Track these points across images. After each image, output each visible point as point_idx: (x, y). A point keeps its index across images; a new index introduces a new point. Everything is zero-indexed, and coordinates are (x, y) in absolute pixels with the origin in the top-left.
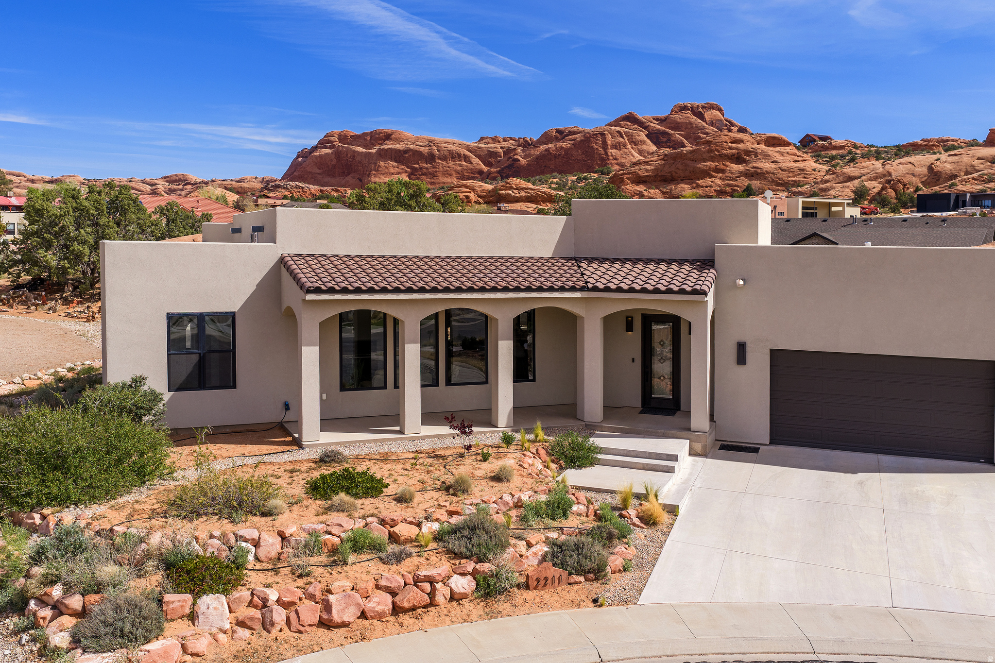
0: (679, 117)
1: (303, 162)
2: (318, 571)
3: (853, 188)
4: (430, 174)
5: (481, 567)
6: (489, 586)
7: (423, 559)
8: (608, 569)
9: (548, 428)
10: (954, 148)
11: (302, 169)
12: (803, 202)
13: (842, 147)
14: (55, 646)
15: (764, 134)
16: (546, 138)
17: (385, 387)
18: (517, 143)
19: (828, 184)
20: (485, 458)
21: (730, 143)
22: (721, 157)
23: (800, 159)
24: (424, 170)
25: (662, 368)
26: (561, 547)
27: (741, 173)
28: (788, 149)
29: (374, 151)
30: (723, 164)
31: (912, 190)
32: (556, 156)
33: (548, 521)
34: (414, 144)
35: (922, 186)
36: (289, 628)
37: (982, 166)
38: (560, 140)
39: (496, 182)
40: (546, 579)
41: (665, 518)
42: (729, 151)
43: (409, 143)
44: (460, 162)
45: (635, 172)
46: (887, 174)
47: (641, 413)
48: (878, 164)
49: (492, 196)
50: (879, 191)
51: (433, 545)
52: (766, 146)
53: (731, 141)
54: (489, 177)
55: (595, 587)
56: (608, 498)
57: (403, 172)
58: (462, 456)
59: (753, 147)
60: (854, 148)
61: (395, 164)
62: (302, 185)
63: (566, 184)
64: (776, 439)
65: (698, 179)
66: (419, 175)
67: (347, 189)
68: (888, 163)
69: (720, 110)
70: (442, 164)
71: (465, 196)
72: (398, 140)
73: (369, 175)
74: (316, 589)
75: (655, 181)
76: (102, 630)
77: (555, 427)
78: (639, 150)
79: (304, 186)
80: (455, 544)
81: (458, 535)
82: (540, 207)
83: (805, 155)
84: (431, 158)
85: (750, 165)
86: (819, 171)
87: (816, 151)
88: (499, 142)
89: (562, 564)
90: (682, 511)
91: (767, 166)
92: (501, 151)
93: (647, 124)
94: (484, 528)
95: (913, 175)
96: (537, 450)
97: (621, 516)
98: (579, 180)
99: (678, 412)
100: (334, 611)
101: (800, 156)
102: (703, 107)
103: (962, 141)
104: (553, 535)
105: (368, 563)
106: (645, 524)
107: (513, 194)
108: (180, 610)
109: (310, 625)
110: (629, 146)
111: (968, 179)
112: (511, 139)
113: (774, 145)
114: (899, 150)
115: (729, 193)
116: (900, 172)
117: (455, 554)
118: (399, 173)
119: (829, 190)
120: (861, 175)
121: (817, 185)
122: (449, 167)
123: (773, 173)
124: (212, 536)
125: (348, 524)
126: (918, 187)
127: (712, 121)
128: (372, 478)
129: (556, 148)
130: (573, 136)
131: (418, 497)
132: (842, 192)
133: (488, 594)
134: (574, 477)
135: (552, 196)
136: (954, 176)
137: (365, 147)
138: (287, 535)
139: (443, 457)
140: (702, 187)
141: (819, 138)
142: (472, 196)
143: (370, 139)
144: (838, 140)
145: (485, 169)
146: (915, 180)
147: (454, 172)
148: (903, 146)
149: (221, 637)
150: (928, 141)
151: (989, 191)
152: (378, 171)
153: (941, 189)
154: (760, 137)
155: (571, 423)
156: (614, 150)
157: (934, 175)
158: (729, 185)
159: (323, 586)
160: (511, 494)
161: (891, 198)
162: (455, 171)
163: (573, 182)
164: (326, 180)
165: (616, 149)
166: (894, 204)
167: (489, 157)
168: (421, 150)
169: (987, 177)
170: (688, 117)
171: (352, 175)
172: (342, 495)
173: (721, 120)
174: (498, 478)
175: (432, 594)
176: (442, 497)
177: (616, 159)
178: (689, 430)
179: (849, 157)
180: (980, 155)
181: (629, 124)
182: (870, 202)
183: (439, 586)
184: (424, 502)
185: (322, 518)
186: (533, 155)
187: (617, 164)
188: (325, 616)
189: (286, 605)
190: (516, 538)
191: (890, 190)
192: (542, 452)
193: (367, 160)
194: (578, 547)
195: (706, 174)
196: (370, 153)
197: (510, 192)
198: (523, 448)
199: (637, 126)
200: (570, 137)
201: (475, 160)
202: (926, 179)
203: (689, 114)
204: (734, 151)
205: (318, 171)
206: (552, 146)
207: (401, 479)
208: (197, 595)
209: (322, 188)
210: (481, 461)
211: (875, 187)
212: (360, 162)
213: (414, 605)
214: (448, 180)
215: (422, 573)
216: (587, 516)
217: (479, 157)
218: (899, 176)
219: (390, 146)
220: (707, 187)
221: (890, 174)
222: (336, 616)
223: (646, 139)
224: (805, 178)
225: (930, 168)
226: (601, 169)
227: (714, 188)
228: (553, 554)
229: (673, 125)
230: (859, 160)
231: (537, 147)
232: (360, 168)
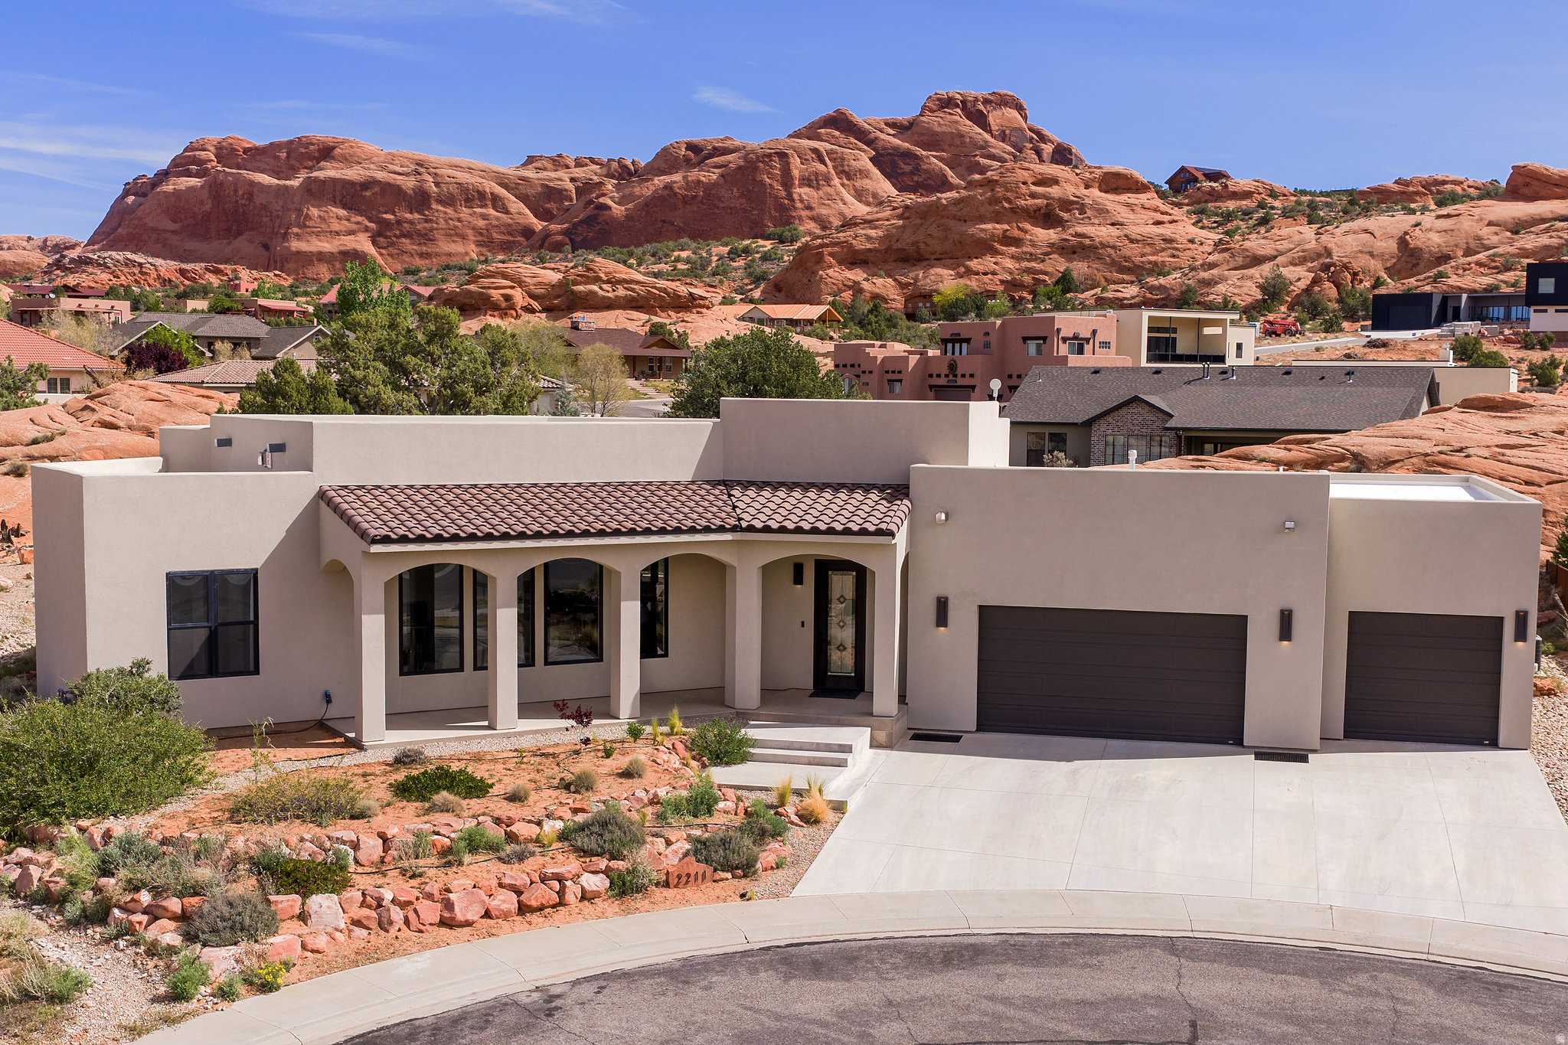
0: (937, 122)
1: (136, 206)
2: (431, 872)
3: (1261, 281)
4: (419, 234)
5: (614, 864)
6: (624, 884)
7: (548, 858)
8: (759, 865)
9: (686, 718)
10: (1454, 199)
11: (136, 222)
12: (1150, 318)
13: (1247, 195)
14: (168, 944)
15: (1100, 168)
16: (667, 161)
17: (461, 669)
18: (604, 171)
19: (1215, 272)
20: (608, 754)
21: (1033, 184)
22: (1015, 212)
23: (1166, 218)
24: (406, 225)
25: (842, 633)
26: (705, 844)
27: (1052, 245)
28: (1143, 198)
29: (295, 183)
30: (1019, 228)
31: (1367, 284)
32: (685, 200)
33: (689, 818)
34: (383, 168)
35: (1386, 276)
36: (409, 928)
37: (1495, 239)
38: (695, 166)
39: (561, 255)
40: (688, 875)
41: (830, 816)
42: (1031, 202)
43: (372, 166)
44: (483, 210)
45: (846, 242)
46: (1323, 252)
47: (811, 696)
48: (1308, 232)
49: (558, 297)
50: (1308, 286)
51: (557, 845)
52: (1101, 191)
53: (1034, 180)
54: (546, 244)
55: (743, 884)
56: (762, 795)
57: (360, 231)
58: (577, 752)
59: (1078, 194)
60: (1270, 196)
61: (342, 212)
62: (139, 258)
63: (704, 264)
64: (984, 724)
65: (970, 258)
66: (396, 236)
67: (239, 268)
68: (1326, 231)
69: (1020, 108)
70: (445, 213)
71: (503, 295)
72: (348, 160)
73: (285, 236)
74: (434, 888)
75: (885, 261)
76: (220, 924)
77: (696, 717)
78: (856, 191)
79: (143, 261)
80: (582, 841)
81: (587, 832)
82: (656, 319)
83: (1176, 211)
84: (420, 200)
85: (1071, 231)
86: (1202, 244)
87: (1198, 202)
88: (567, 167)
89: (706, 860)
90: (851, 808)
91: (1102, 232)
92: (571, 186)
93: (872, 136)
94: (617, 824)
95: (1371, 254)
96: (673, 745)
97: (777, 813)
98: (734, 254)
99: (862, 694)
100: (457, 909)
101: (1166, 213)
102: (986, 102)
103: (1471, 184)
104: (697, 832)
105: (486, 863)
106: (805, 823)
107: (601, 293)
108: (290, 909)
109: (431, 924)
110: (836, 181)
111: (1469, 264)
112: (593, 161)
113: (1116, 190)
114: (1352, 203)
115: (1028, 287)
116: (1348, 249)
117: (584, 852)
118: (351, 233)
119: (1217, 283)
120: (1276, 253)
121: (1194, 273)
122: (459, 220)
123: (1114, 247)
124: (302, 840)
125: (458, 824)
126: (1378, 278)
127: (1004, 132)
128: (473, 779)
129: (687, 183)
130: (722, 158)
131: (533, 797)
132: (1240, 287)
133: (623, 892)
134: (720, 775)
135: (680, 296)
136: (1445, 258)
137: (277, 174)
138: (389, 837)
139: (554, 755)
140: (977, 273)
141: (1204, 175)
142: (518, 295)
143: (288, 157)
144: (1241, 181)
145: (538, 225)
146: (1376, 266)
147: (470, 232)
148: (1362, 193)
149: (338, 935)
150: (1407, 184)
151: (1506, 290)
152: (305, 226)
153: (1419, 283)
154: (1091, 173)
155: (718, 710)
156: (806, 190)
157: (1409, 257)
158: (1029, 271)
159: (441, 885)
160: (646, 790)
161: (1329, 301)
162: (473, 229)
163: (721, 258)
164: (190, 245)
165: (809, 186)
166: (1334, 311)
167: (544, 201)
168: (398, 183)
169: (1501, 260)
170: (956, 122)
171: (247, 235)
172: (444, 793)
173: (1021, 130)
174: (627, 774)
175: (561, 893)
176: (564, 796)
177: (809, 208)
178: (871, 714)
179: (1261, 213)
180: (1492, 217)
181: (837, 133)
182: (1291, 308)
183: (568, 883)
184: (542, 800)
185: (426, 818)
186: (639, 197)
187: (812, 218)
188: (447, 915)
189: (403, 905)
190: (653, 836)
191: (1327, 285)
192: (680, 747)
193: (281, 203)
194: (725, 842)
195: (985, 247)
196: (286, 187)
197: (595, 288)
198: (654, 741)
199: (852, 140)
200: (715, 159)
201: (516, 205)
202: (1395, 264)
203: (958, 115)
204: (1040, 201)
205: (172, 226)
206: (677, 177)
207: (506, 780)
208: (305, 896)
209: (184, 266)
210: (602, 757)
211: (1299, 277)
212: (264, 207)
213: (542, 904)
214: (457, 247)
215: (550, 871)
216: (736, 814)
217: (524, 199)
218: (1346, 256)
219: (331, 173)
220: (985, 274)
221: (1328, 253)
222: (460, 915)
223: (870, 166)
224: (1174, 256)
225: (1403, 242)
226: (779, 230)
227: (1000, 277)
228: (696, 852)
229: (924, 138)
230: (1278, 220)
231: (647, 180)
232: (265, 219)
